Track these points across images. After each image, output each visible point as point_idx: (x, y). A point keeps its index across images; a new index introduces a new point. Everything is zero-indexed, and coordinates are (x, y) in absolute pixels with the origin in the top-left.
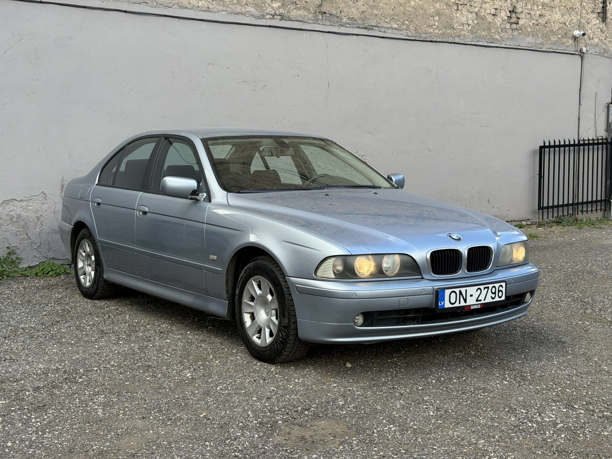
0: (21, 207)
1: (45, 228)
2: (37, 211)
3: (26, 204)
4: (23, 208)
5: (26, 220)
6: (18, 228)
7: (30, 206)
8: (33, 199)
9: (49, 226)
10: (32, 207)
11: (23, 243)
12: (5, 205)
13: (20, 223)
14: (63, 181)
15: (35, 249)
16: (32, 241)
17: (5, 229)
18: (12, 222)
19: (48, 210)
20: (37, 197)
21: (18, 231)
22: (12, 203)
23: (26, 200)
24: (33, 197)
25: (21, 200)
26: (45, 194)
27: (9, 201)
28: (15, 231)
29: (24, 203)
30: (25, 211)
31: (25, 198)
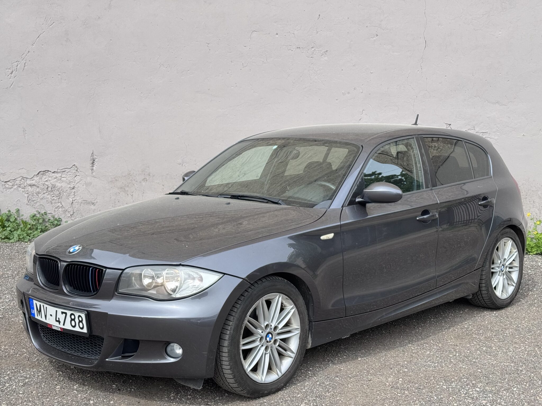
0: (55, 178)
1: (77, 199)
2: (70, 183)
3: (60, 175)
4: (57, 179)
5: (60, 190)
6: (53, 196)
7: (63, 177)
8: (65, 171)
9: (81, 197)
10: (65, 179)
11: (58, 211)
12: (41, 175)
13: (55, 192)
14: (93, 155)
15: (69, 217)
16: (65, 209)
17: (42, 197)
18: (47, 191)
19: (80, 182)
20: (70, 169)
21: (53, 200)
22: (47, 174)
23: (59, 172)
24: (66, 170)
25: (55, 172)
26: (76, 167)
27: (44, 172)
28: (51, 200)
29: (58, 174)
30: (59, 181)
31: (58, 170)
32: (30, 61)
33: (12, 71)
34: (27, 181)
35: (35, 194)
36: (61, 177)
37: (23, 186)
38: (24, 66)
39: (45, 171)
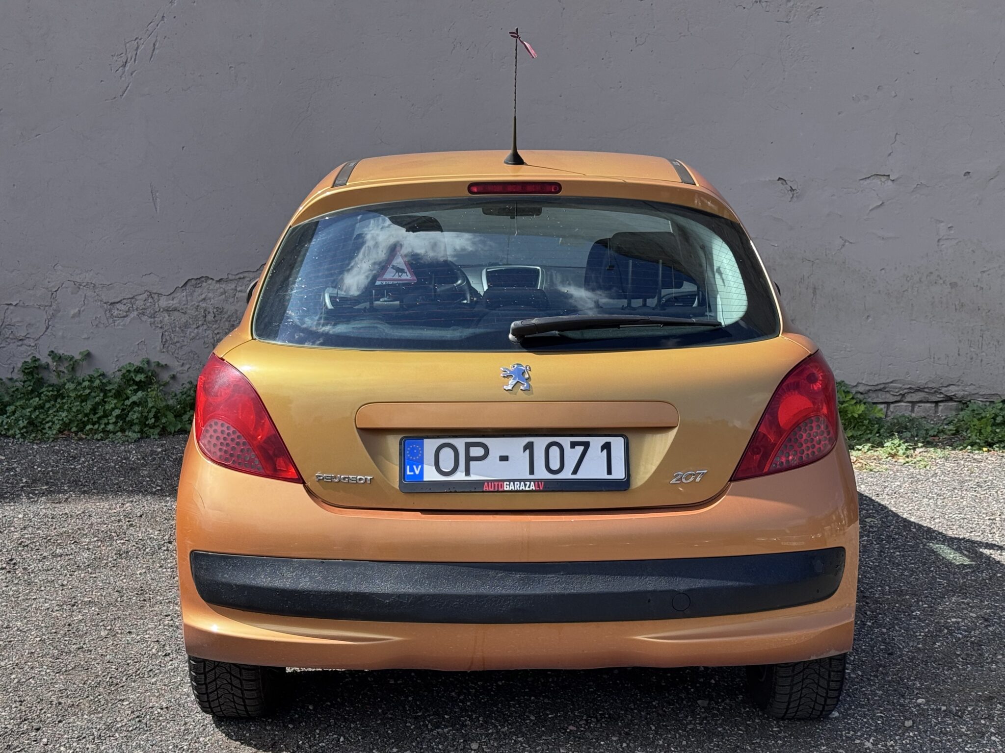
0: (222, 294)
3: (233, 286)
4: (227, 294)
5: (232, 320)
6: (218, 333)
7: (239, 291)
8: (244, 278)
12: (192, 287)
13: (222, 325)
17: (193, 334)
18: (205, 321)
20: (255, 274)
22: (204, 284)
23: (232, 280)
24: (246, 274)
25: (221, 279)
27: (198, 282)
28: (212, 340)
29: (229, 285)
30: (231, 300)
31: (230, 276)
32: (165, 37)
33: (125, 61)
34: (159, 300)
35: (177, 329)
36: (236, 290)
37: (152, 312)
38: (154, 50)
39: (199, 279)
